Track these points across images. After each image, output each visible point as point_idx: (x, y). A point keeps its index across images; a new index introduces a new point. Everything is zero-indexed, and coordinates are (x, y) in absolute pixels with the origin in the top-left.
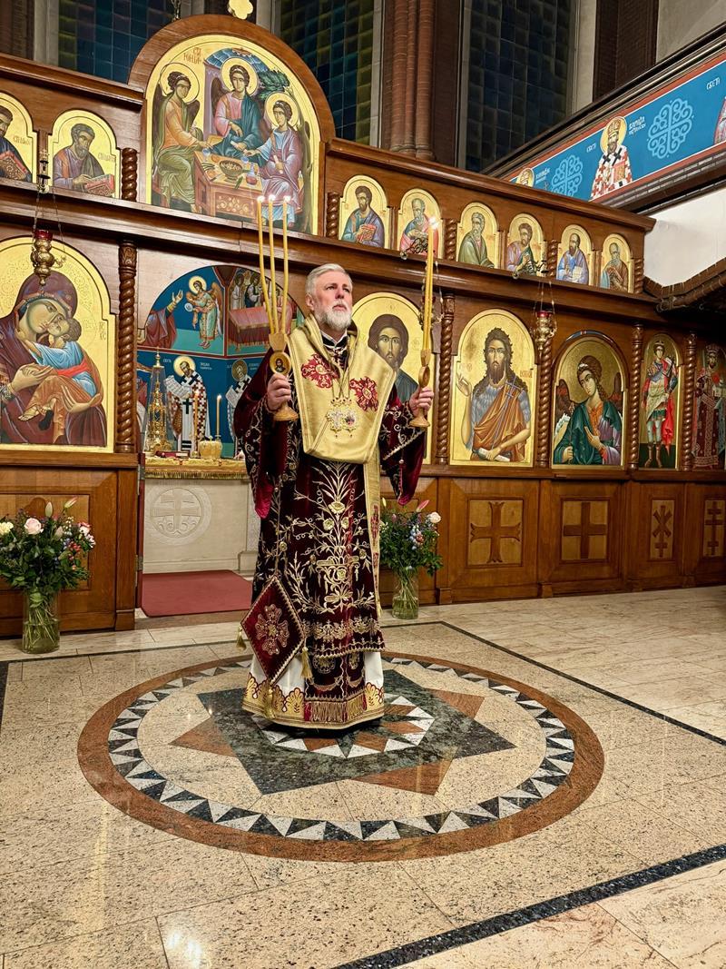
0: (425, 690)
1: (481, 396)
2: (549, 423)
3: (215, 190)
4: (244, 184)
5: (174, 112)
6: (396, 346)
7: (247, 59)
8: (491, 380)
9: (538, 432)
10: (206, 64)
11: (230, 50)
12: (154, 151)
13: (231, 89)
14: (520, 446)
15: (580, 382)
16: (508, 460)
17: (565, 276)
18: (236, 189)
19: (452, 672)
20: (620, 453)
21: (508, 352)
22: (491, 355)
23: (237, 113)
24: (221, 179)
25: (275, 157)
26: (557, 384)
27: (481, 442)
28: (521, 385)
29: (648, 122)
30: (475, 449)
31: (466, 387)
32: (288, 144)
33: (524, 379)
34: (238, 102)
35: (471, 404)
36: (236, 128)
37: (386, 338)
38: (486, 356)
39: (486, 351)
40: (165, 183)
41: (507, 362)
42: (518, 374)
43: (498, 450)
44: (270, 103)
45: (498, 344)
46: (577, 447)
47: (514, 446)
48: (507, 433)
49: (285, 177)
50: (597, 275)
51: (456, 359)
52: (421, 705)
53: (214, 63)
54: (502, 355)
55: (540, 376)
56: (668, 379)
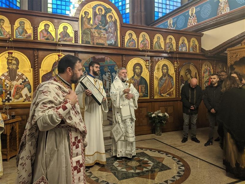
0: (151, 156)
1: (161, 81)
2: (179, 86)
3: (95, 38)
4: (102, 36)
5: (85, 21)
6: (139, 70)
7: (102, 6)
8: (164, 77)
9: (176, 89)
10: (92, 8)
11: (98, 5)
12: (81, 30)
13: (98, 14)
14: (172, 93)
15: (186, 75)
16: (169, 96)
17: (181, 49)
18: (101, 37)
19: (157, 152)
21: (168, 69)
22: (163, 70)
23: (100, 19)
24: (97, 35)
25: (109, 28)
26: (180, 76)
27: (162, 92)
28: (171, 77)
29: (201, 9)
30: (160, 94)
31: (157, 79)
32: (112, 25)
33: (172, 76)
34: (100, 16)
35: (159, 83)
36: (100, 23)
37: (137, 69)
38: (162, 71)
39: (162, 70)
40: (84, 37)
41: (167, 72)
42: (170, 75)
43: (166, 94)
44: (107, 16)
45: (165, 68)
47: (170, 92)
48: (168, 90)
49: (112, 33)
50: (189, 48)
51: (154, 72)
52: (150, 160)
53: (94, 8)
54: (166, 70)
55: (176, 75)
56: (209, 73)
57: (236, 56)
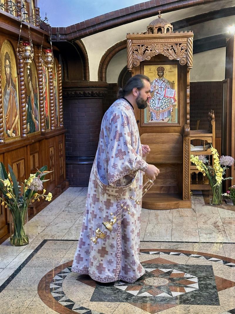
1: (6, 96)
8: (8, 86)
9: (22, 116)
14: (17, 125)
16: (15, 135)
20: (39, 123)
21: (10, 67)
22: (6, 69)
27: (8, 126)
30: (7, 131)
35: (4, 102)
39: (5, 67)
41: (11, 73)
42: (13, 81)
43: (12, 130)
45: (8, 62)
46: (30, 124)
47: (15, 126)
48: (13, 119)
54: (9, 69)
57: (144, 52)
